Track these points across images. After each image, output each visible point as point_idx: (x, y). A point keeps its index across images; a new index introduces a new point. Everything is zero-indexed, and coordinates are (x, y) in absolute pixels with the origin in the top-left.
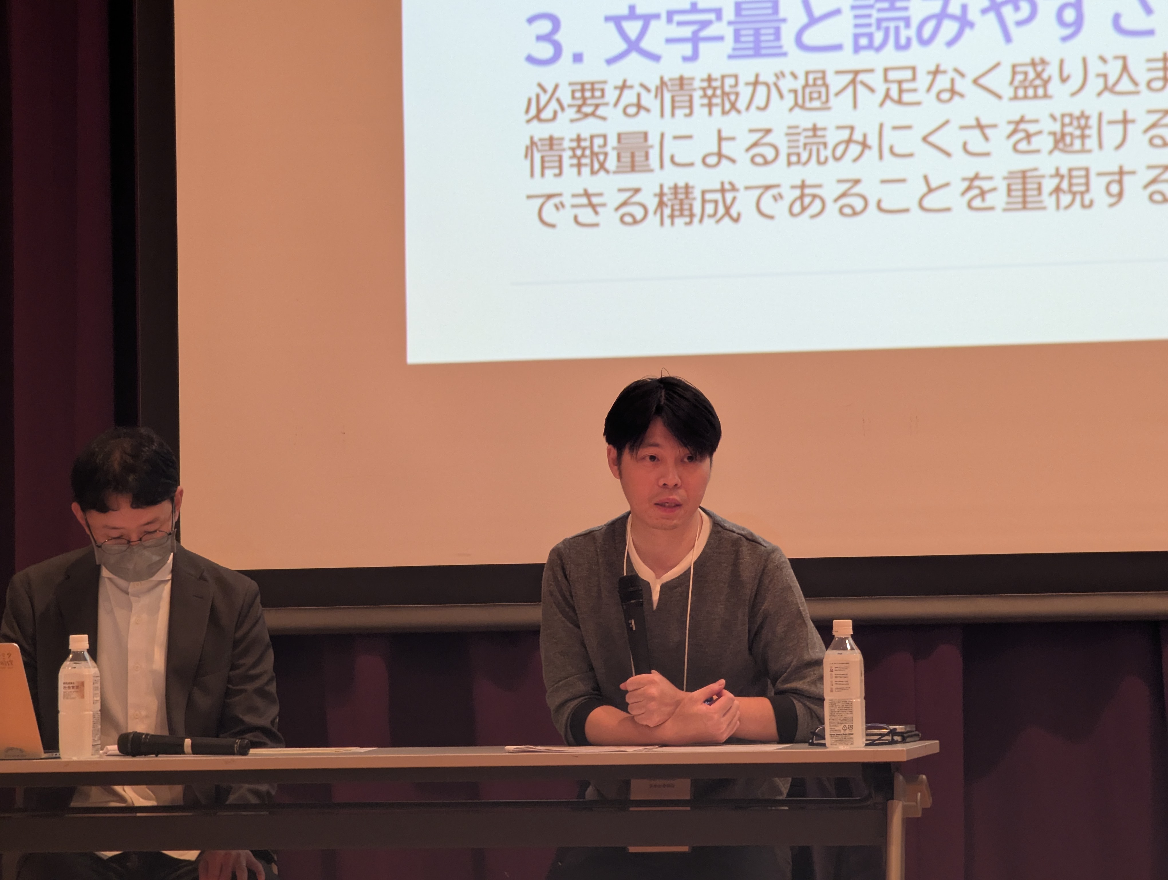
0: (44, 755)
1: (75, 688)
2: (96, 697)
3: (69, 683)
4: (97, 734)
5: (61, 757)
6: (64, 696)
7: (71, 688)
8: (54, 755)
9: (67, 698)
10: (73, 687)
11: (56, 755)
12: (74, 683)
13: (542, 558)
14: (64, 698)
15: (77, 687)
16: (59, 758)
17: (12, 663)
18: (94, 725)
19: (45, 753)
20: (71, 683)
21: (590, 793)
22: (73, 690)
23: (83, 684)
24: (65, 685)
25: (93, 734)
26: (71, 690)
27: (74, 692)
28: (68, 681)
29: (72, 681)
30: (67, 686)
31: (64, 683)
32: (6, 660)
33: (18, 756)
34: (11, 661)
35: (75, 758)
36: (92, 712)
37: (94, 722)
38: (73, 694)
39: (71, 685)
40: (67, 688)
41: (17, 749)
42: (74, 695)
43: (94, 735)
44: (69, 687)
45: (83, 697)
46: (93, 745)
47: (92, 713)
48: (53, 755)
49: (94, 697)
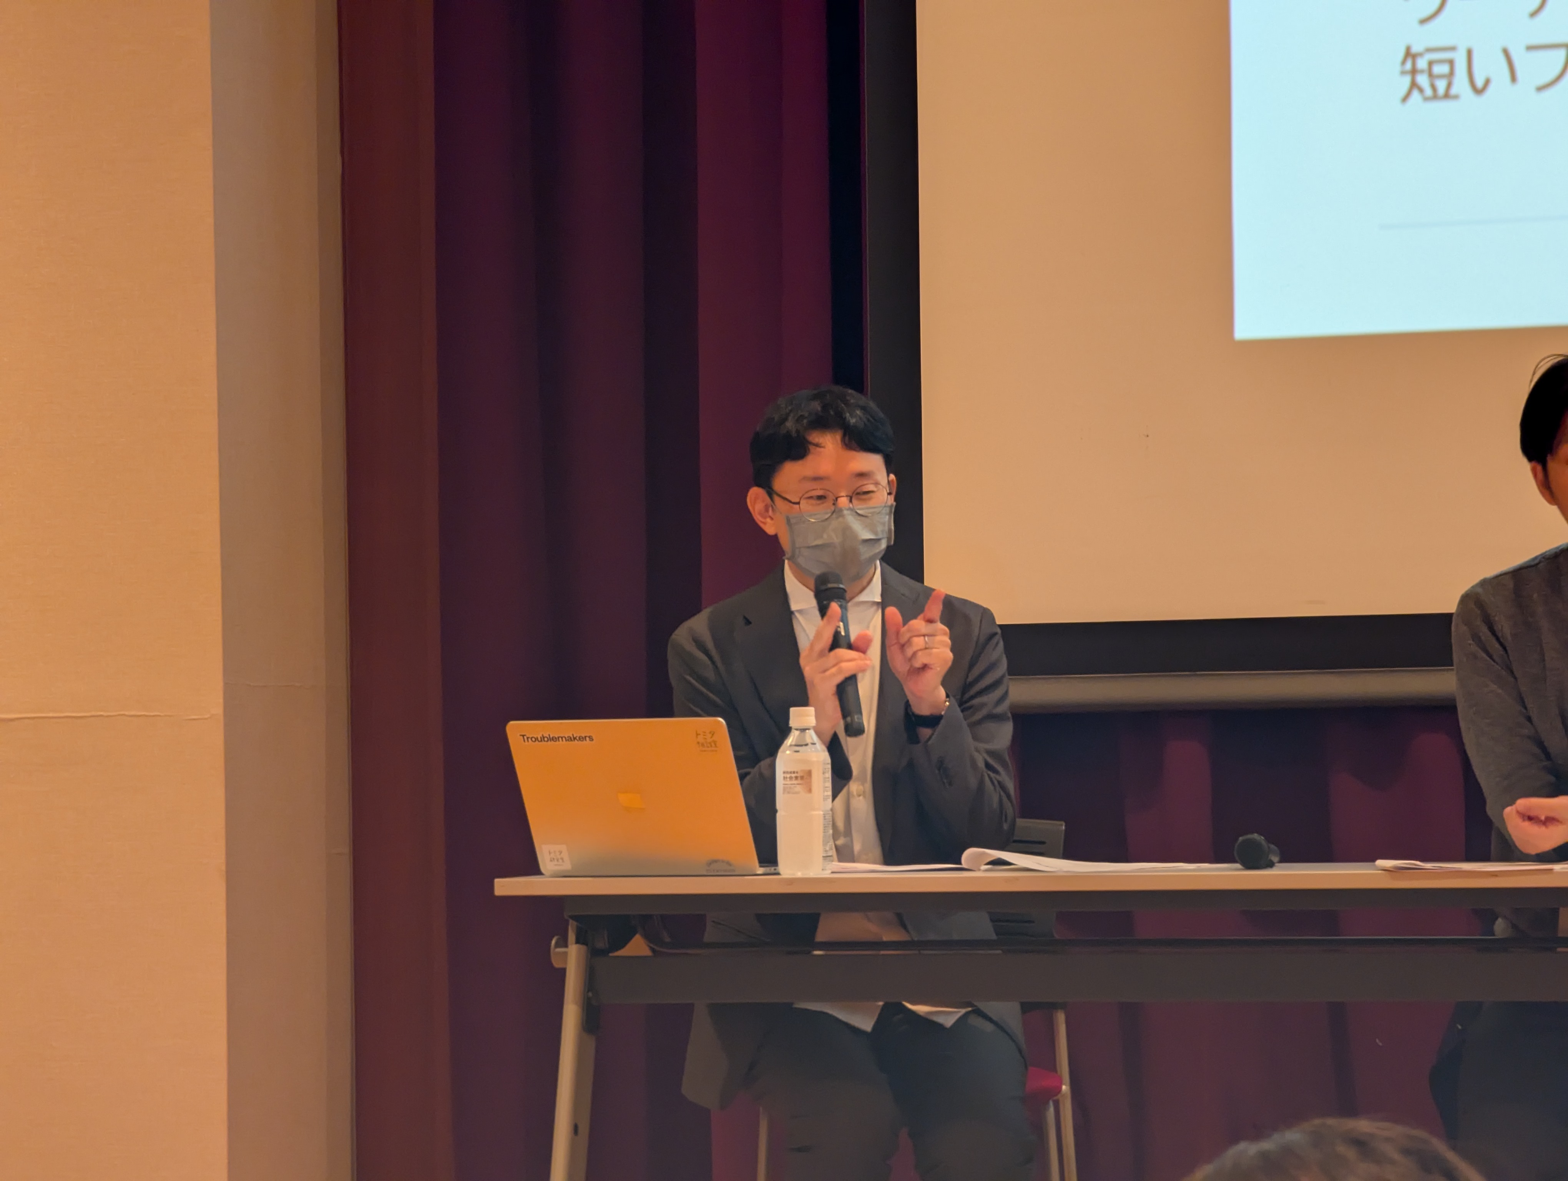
0: (761, 871)
1: (799, 778)
2: (827, 791)
3: (791, 773)
4: (828, 842)
5: (781, 872)
6: (784, 789)
7: (794, 779)
8: (772, 869)
9: (789, 793)
10: (796, 778)
11: (775, 869)
12: (797, 773)
13: (1450, 606)
14: (784, 793)
15: (802, 778)
16: (778, 874)
17: (715, 744)
18: (825, 829)
19: (761, 866)
20: (794, 773)
21: (1500, 927)
22: (796, 782)
23: (809, 773)
24: (785, 775)
25: (823, 841)
26: (794, 782)
27: (798, 784)
28: (789, 770)
29: (795, 770)
30: (788, 776)
31: (784, 773)
32: (709, 740)
33: (725, 871)
34: (715, 742)
35: (799, 875)
36: (822, 811)
37: (824, 824)
38: (795, 787)
39: (793, 775)
40: (788, 779)
41: (723, 861)
42: (798, 788)
43: (825, 844)
44: (791, 778)
45: (810, 791)
46: (823, 857)
47: (822, 813)
48: (770, 870)
49: (824, 792)
